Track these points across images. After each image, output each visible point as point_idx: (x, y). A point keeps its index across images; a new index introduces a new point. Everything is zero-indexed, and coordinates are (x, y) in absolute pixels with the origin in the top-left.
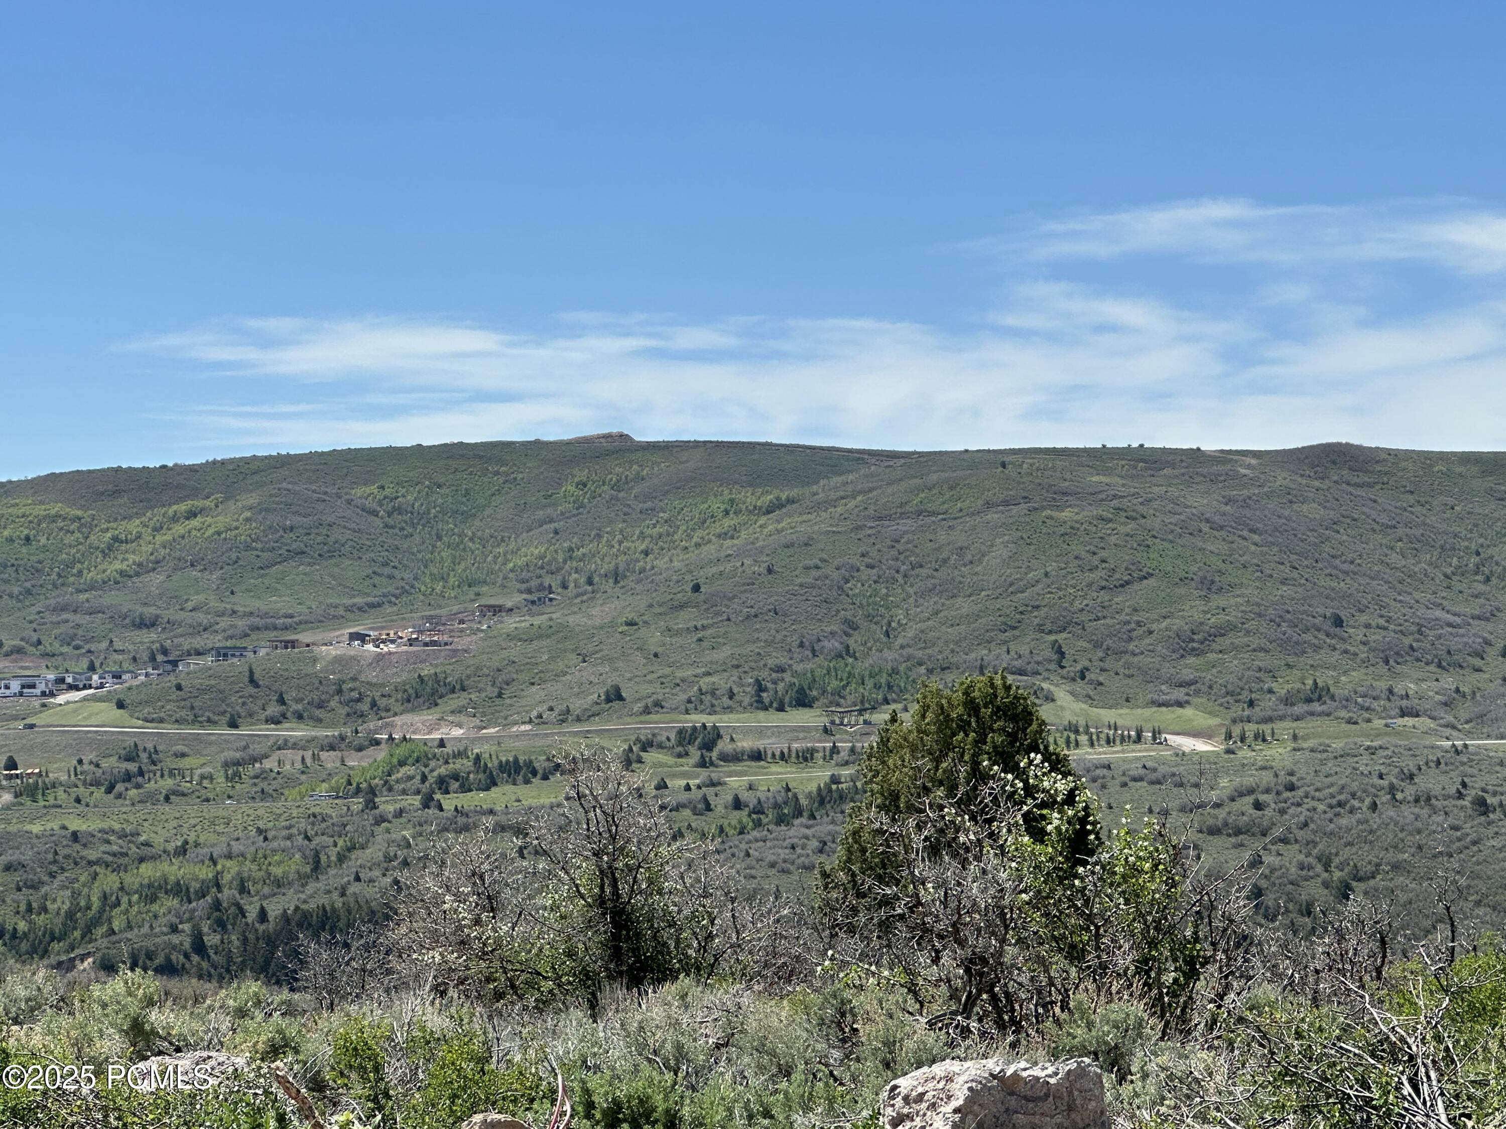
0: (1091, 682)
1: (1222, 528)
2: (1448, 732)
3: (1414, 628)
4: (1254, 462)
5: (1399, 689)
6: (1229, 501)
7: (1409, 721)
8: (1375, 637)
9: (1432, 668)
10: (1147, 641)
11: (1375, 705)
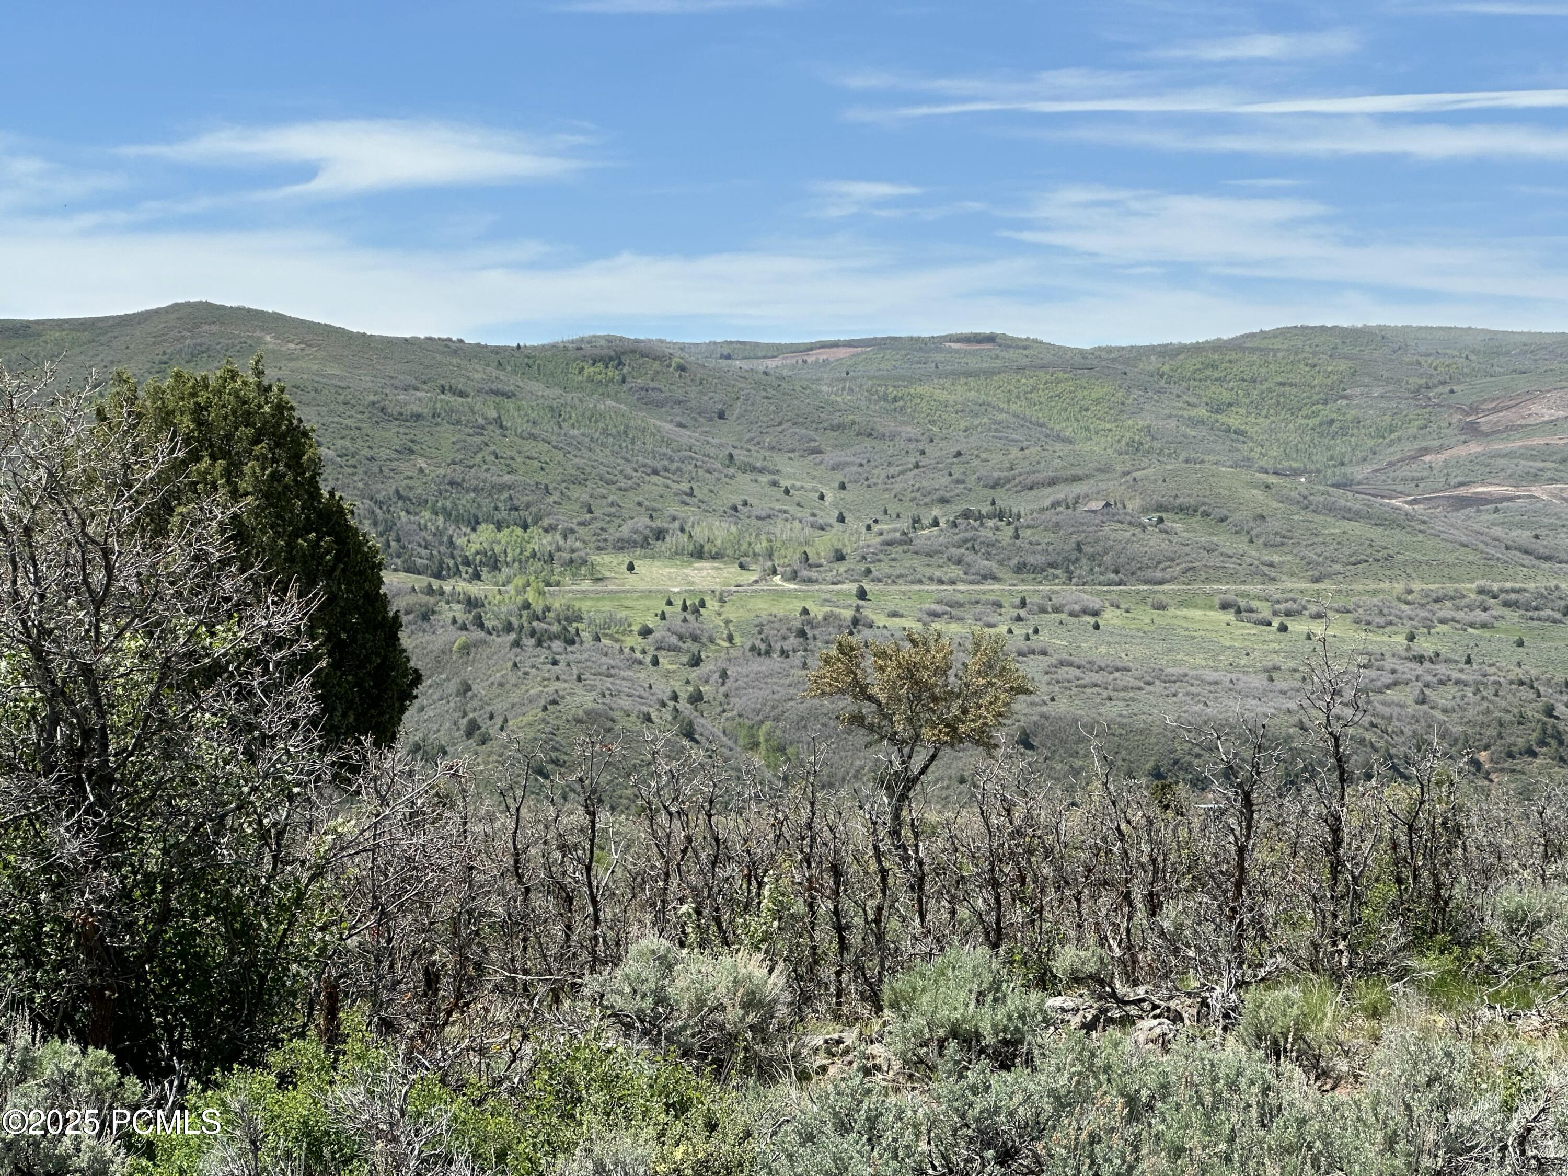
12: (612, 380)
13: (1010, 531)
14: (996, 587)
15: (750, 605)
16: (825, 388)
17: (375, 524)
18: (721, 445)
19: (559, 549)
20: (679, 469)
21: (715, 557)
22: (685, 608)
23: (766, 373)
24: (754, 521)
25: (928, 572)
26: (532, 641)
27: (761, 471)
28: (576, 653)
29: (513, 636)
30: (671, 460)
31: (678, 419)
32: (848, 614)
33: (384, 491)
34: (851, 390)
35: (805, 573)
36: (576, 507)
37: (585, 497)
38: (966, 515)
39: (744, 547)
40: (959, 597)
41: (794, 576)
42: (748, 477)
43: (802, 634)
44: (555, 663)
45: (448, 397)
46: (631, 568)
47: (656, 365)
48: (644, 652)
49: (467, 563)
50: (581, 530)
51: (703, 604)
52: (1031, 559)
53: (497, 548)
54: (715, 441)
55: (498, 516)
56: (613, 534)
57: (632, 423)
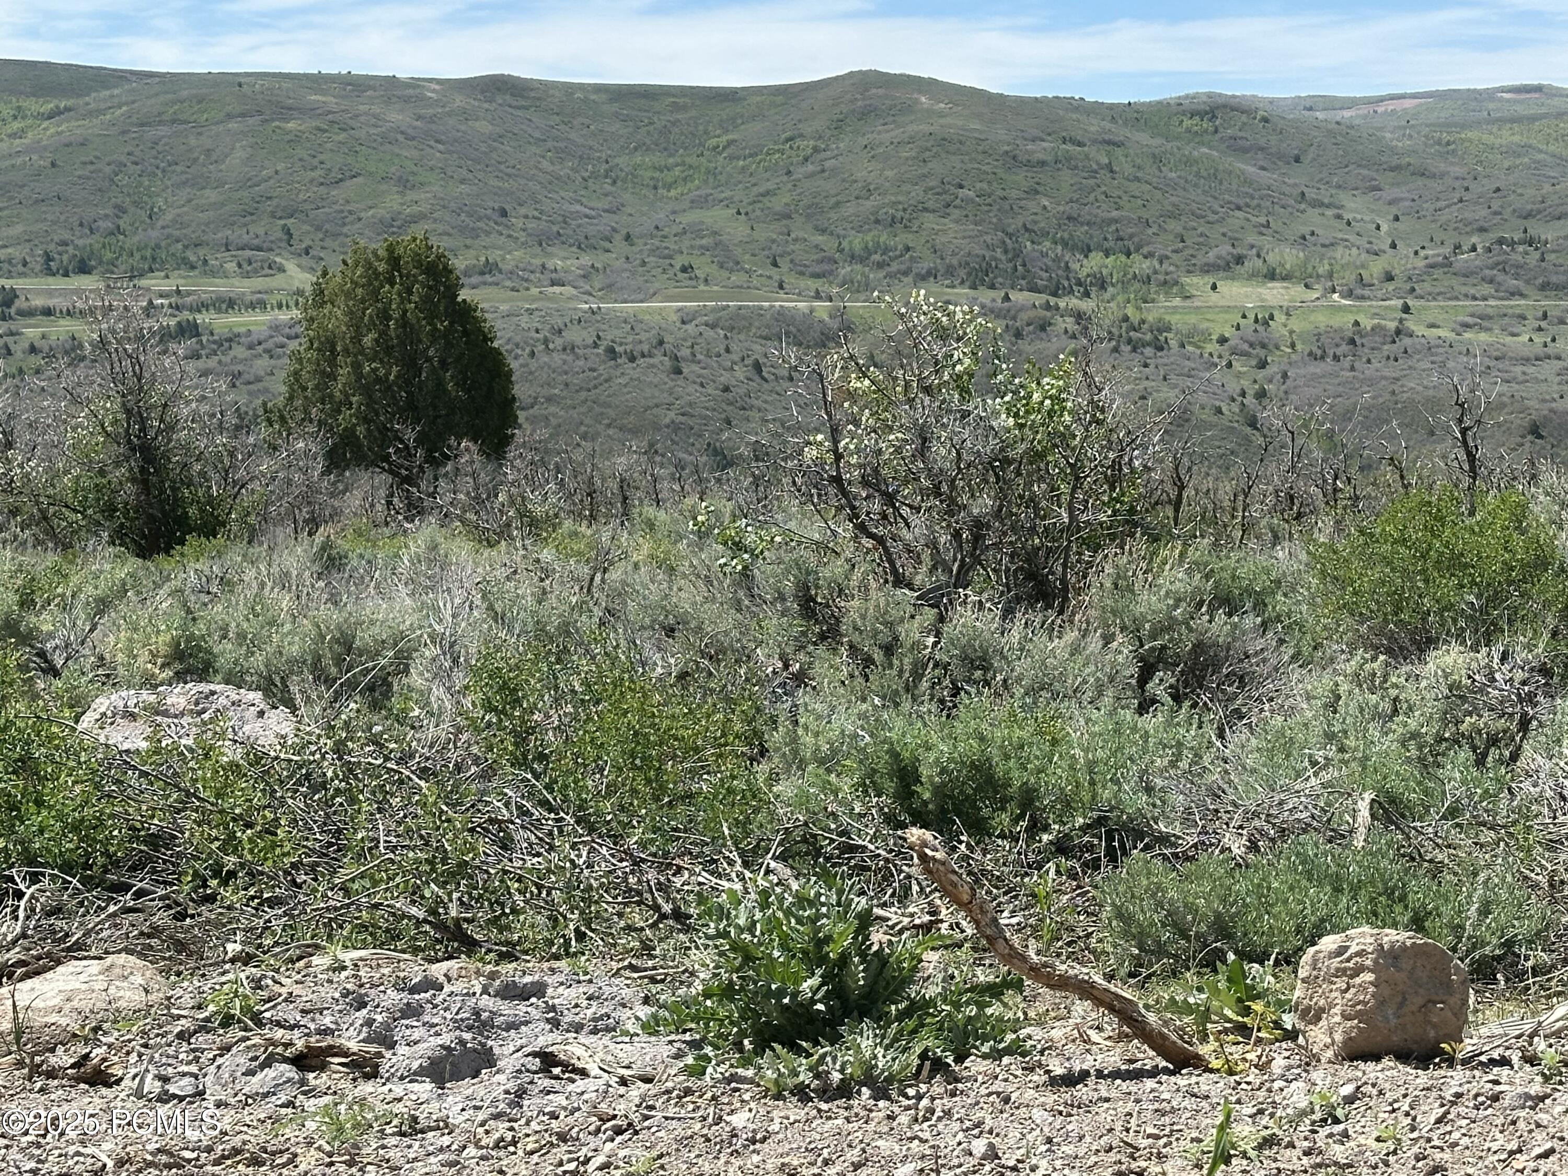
0: (313, 257)
1: (413, 138)
2: (586, 297)
3: (560, 219)
4: (437, 87)
5: (550, 265)
6: (419, 118)
7: (557, 289)
8: (532, 225)
9: (574, 249)
10: (358, 225)
11: (532, 277)
12: (1206, 131)
13: (1537, 255)
14: (1523, 302)
15: (1312, 318)
16: (1388, 135)
17: (1006, 252)
18: (1296, 185)
19: (1156, 272)
20: (1259, 206)
21: (1284, 279)
22: (1256, 320)
23: (1338, 123)
24: (1319, 248)
25: (1464, 289)
26: (1129, 348)
27: (1328, 206)
28: (1163, 358)
29: (1114, 343)
30: (1253, 198)
31: (1261, 163)
32: (1392, 325)
33: (1014, 224)
34: (1411, 136)
35: (1359, 292)
36: (1171, 237)
37: (1179, 229)
38: (1501, 241)
39: (1310, 270)
40: (1490, 311)
41: (1349, 294)
42: (1317, 211)
43: (1352, 342)
44: (1146, 365)
45: (1069, 147)
46: (1214, 287)
47: (1244, 118)
48: (1220, 357)
49: (1079, 283)
50: (1174, 256)
51: (1272, 317)
52: (1554, 279)
53: (1105, 272)
54: (1291, 181)
55: (1106, 245)
56: (1200, 260)
57: (1221, 167)
